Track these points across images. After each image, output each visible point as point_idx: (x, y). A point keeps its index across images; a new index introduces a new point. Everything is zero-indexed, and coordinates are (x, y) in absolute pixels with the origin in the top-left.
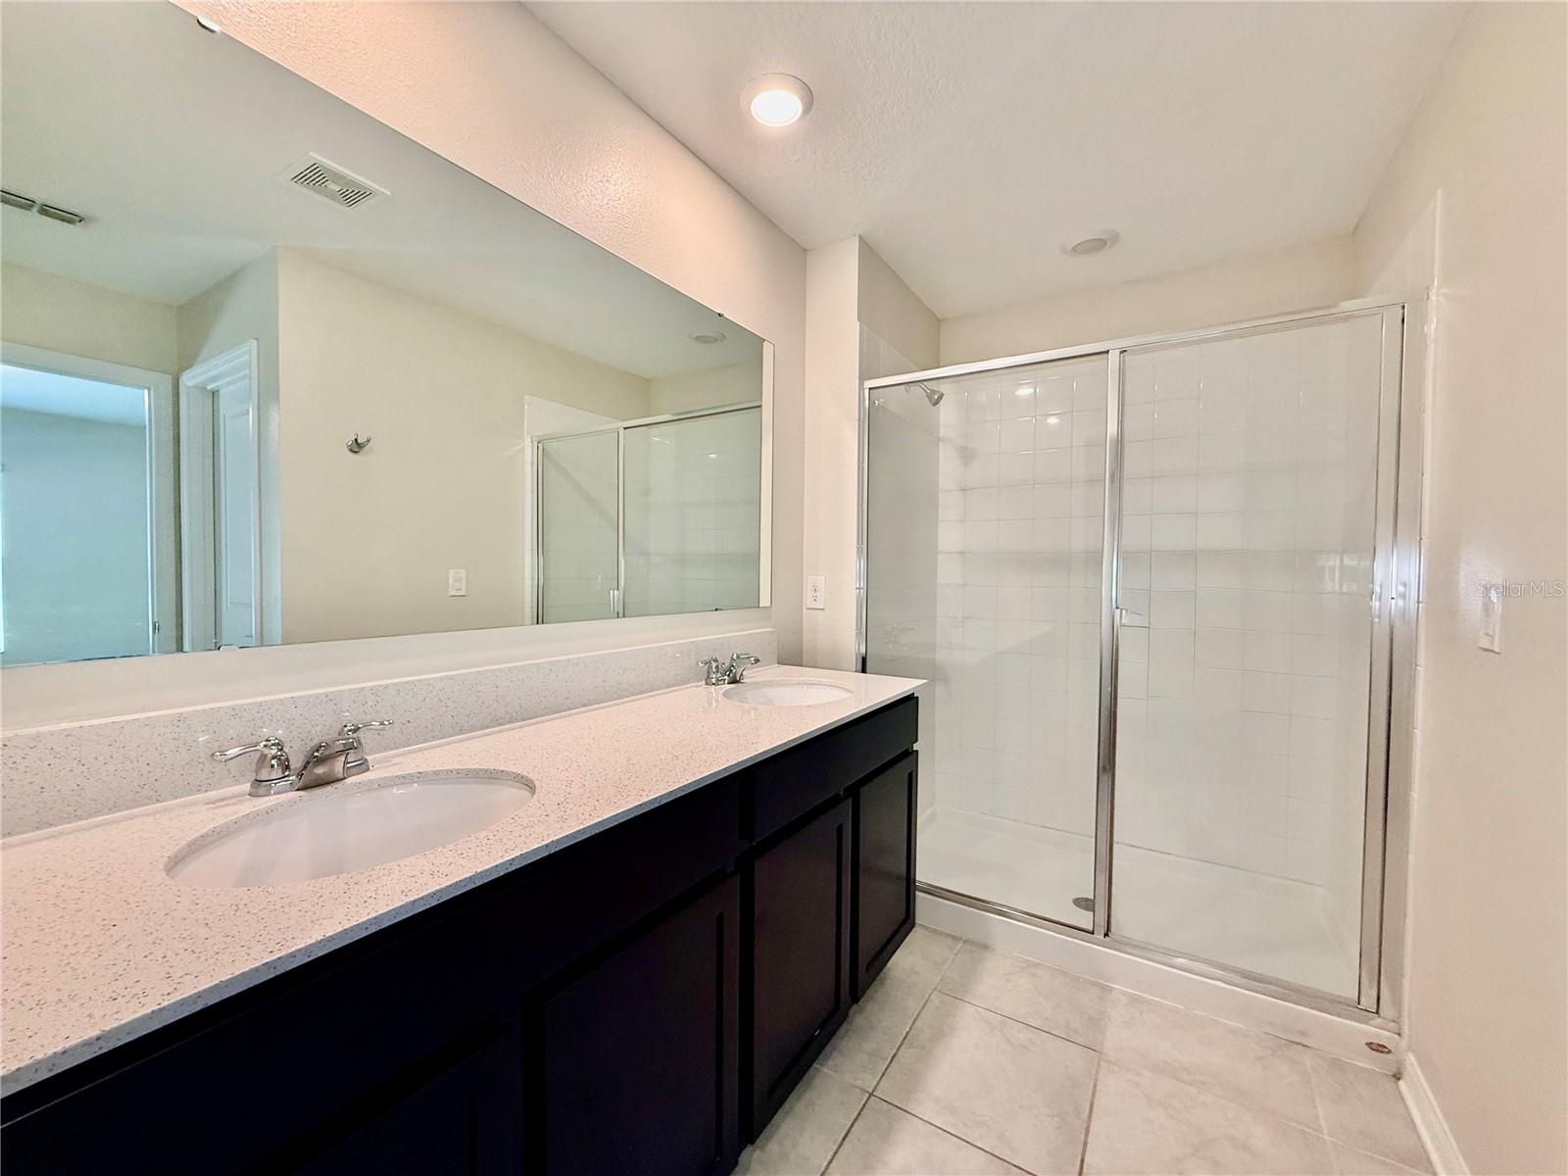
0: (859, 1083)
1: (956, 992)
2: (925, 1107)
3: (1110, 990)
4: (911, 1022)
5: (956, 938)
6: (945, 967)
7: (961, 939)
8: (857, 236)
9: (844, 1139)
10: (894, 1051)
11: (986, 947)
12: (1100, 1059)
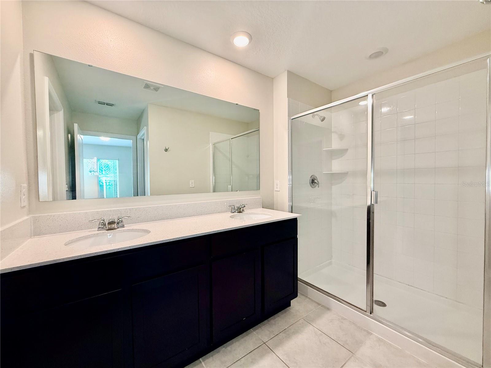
0: (262, 339)
1: (309, 321)
2: (280, 352)
3: (372, 334)
4: (289, 326)
5: (319, 304)
6: (310, 312)
7: (321, 305)
8: (287, 71)
9: (250, 353)
10: (278, 333)
11: (328, 309)
12: (352, 356)
